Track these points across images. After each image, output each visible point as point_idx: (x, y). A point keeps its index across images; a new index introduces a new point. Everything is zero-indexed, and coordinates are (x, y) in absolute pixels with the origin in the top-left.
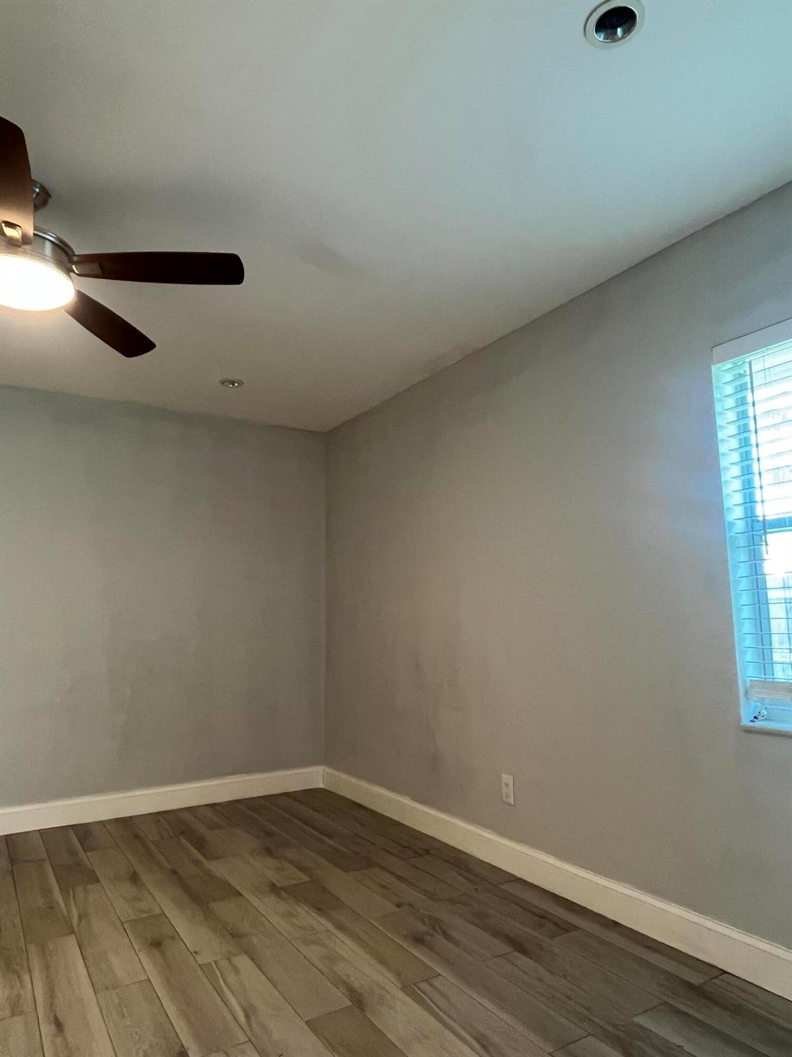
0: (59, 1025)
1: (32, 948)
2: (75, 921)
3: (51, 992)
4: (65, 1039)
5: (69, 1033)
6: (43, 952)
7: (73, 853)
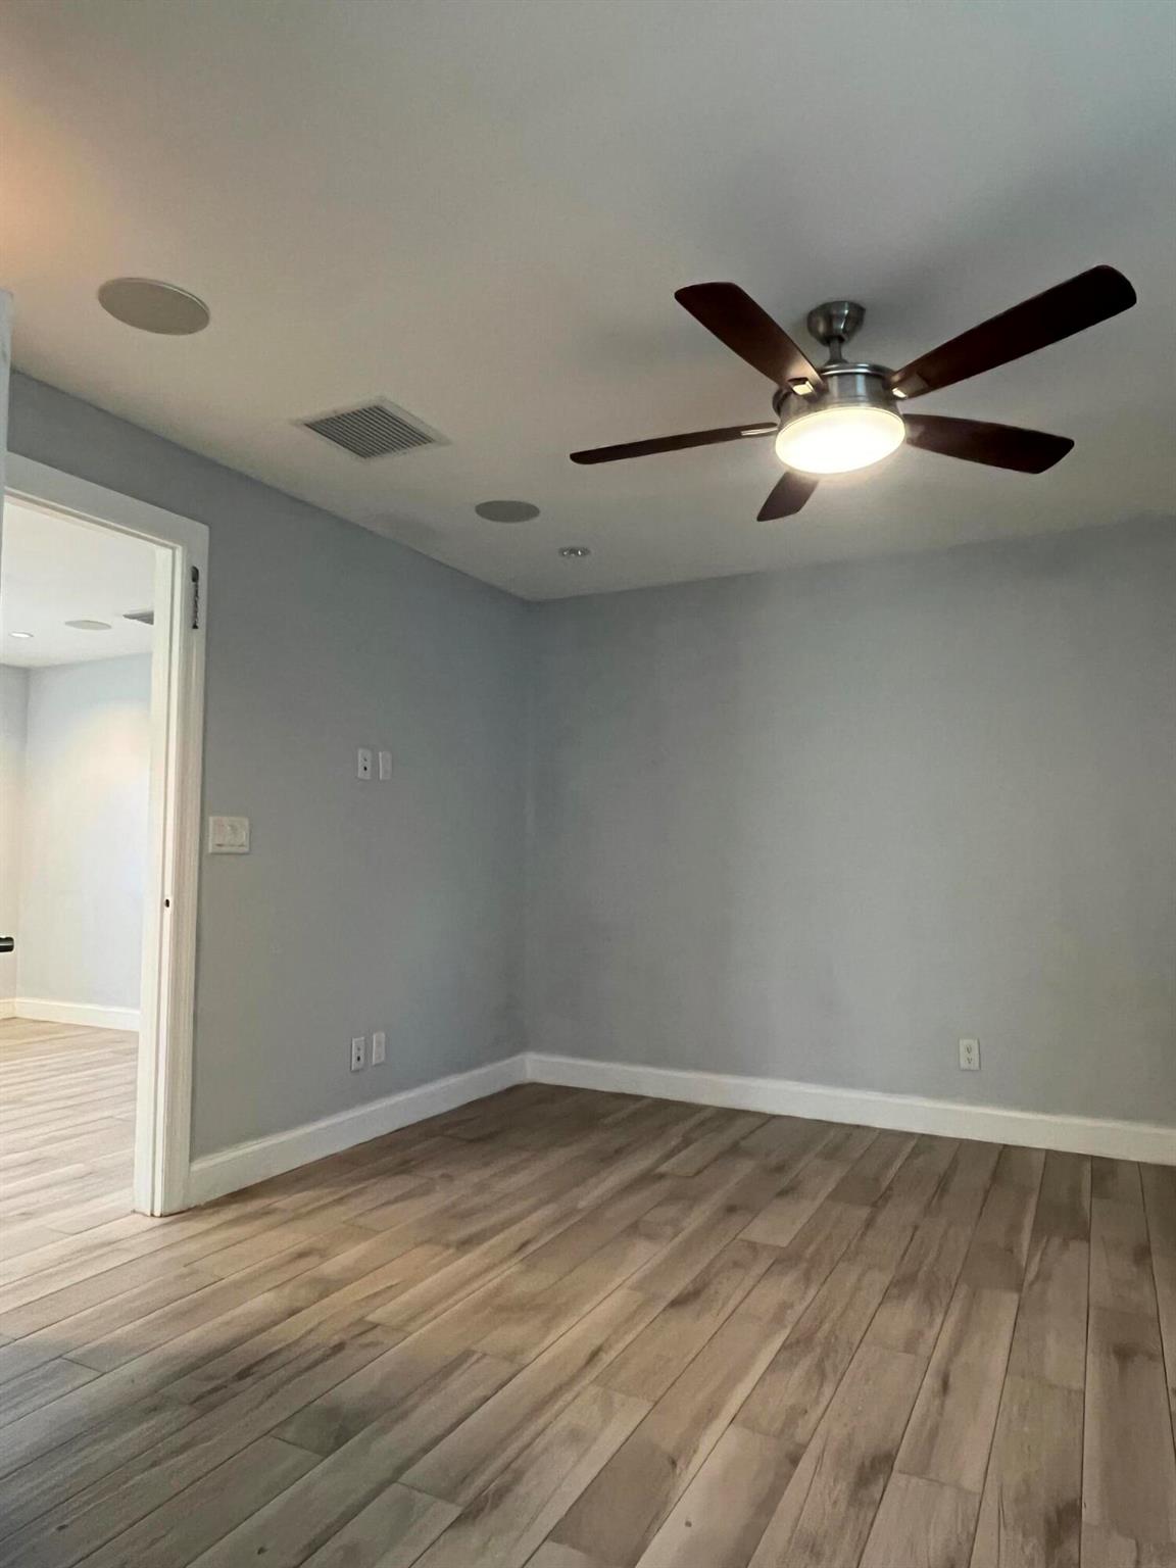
0: (945, 1386)
1: (963, 1291)
2: (1030, 1276)
3: (956, 1347)
4: (942, 1406)
5: (950, 1402)
6: (974, 1296)
7: (1075, 1191)
